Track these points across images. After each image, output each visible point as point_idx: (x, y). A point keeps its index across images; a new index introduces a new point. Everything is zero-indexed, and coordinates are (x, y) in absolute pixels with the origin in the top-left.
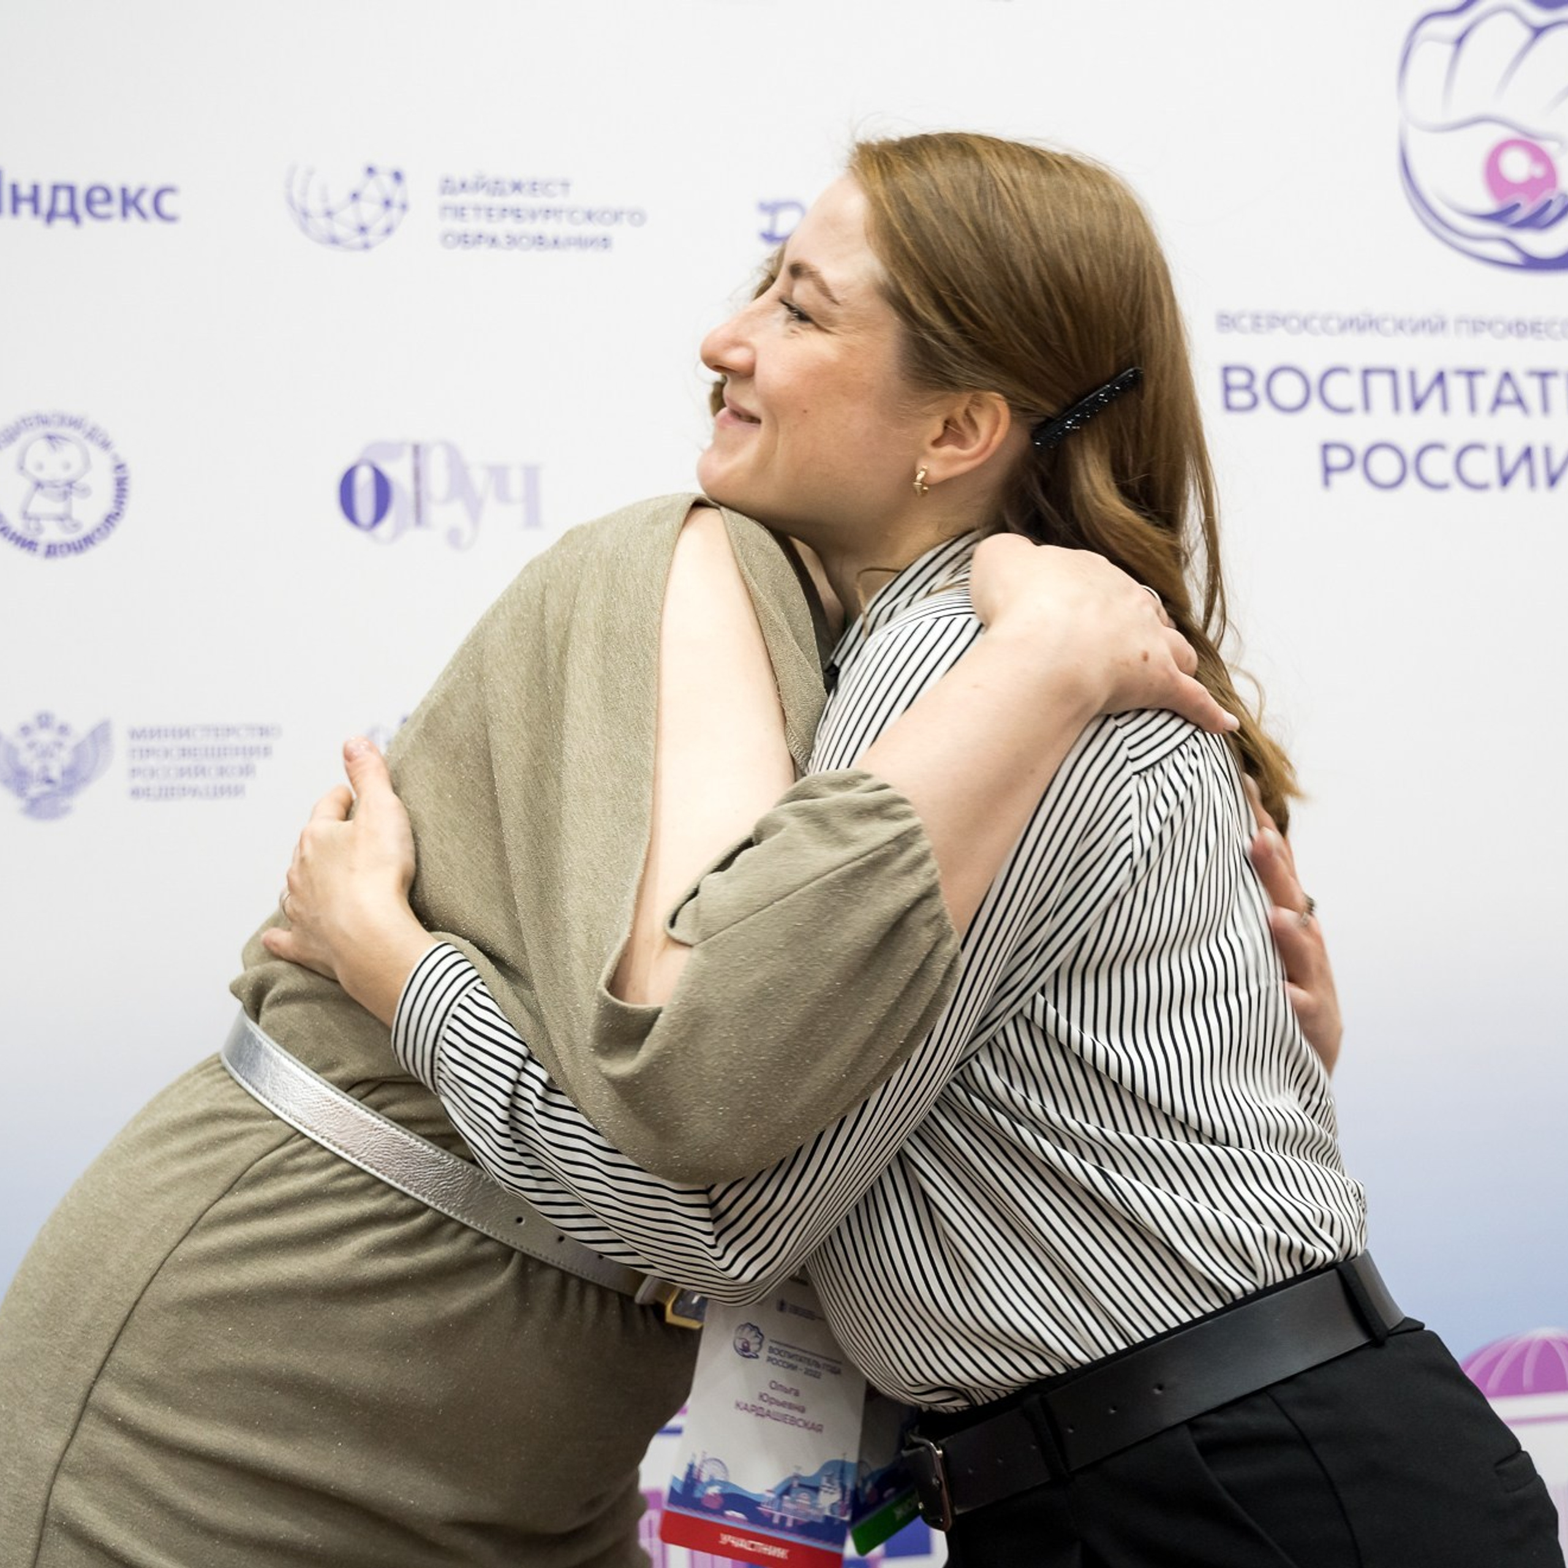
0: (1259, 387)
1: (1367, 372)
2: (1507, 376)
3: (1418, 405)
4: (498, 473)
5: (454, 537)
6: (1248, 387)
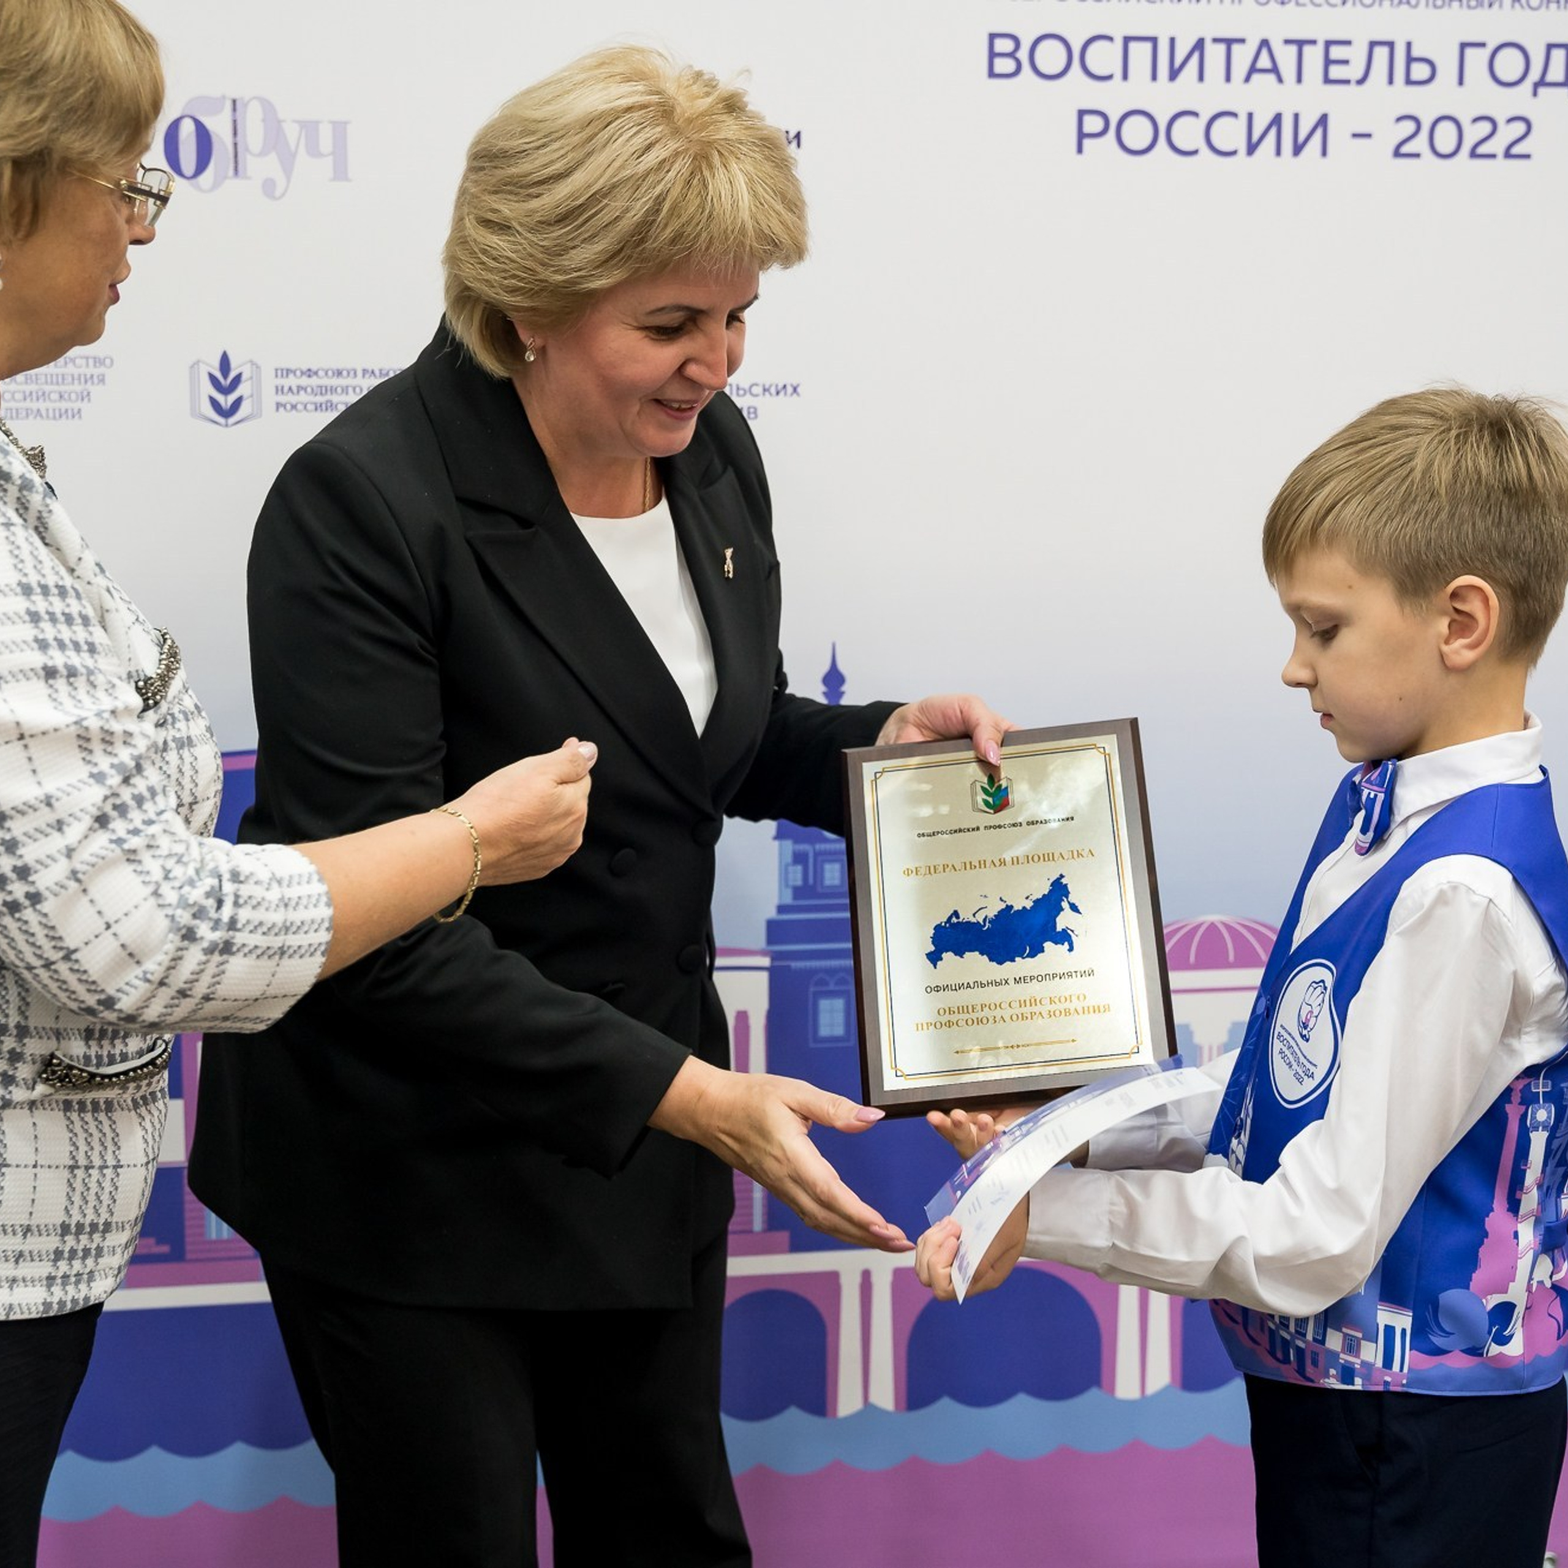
0: (1023, 55)
1: (1127, 40)
2: (1265, 43)
3: (1174, 74)
4: (310, 128)
5: (269, 187)
6: (1012, 55)
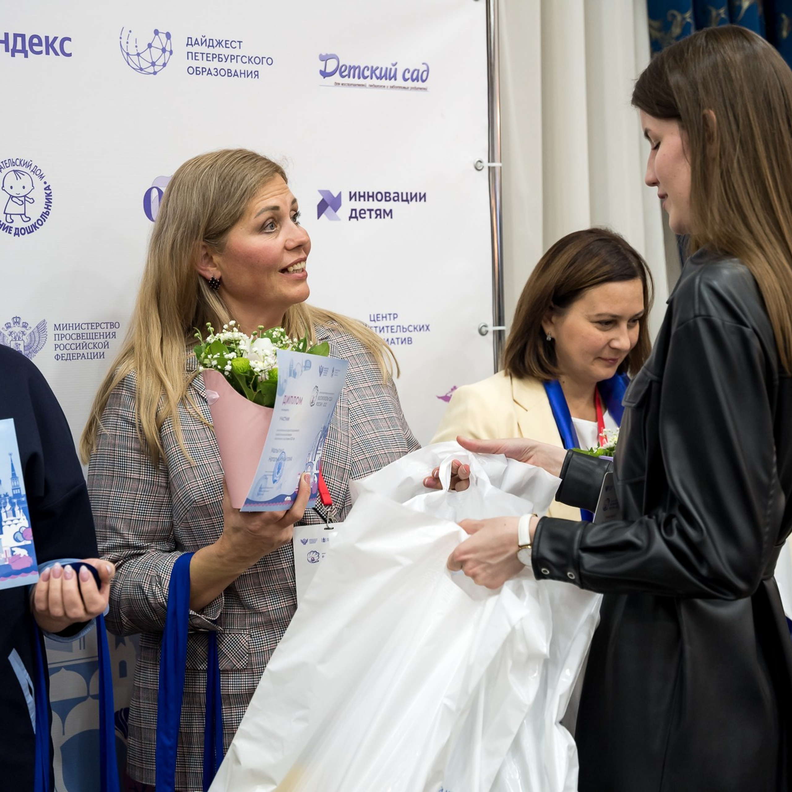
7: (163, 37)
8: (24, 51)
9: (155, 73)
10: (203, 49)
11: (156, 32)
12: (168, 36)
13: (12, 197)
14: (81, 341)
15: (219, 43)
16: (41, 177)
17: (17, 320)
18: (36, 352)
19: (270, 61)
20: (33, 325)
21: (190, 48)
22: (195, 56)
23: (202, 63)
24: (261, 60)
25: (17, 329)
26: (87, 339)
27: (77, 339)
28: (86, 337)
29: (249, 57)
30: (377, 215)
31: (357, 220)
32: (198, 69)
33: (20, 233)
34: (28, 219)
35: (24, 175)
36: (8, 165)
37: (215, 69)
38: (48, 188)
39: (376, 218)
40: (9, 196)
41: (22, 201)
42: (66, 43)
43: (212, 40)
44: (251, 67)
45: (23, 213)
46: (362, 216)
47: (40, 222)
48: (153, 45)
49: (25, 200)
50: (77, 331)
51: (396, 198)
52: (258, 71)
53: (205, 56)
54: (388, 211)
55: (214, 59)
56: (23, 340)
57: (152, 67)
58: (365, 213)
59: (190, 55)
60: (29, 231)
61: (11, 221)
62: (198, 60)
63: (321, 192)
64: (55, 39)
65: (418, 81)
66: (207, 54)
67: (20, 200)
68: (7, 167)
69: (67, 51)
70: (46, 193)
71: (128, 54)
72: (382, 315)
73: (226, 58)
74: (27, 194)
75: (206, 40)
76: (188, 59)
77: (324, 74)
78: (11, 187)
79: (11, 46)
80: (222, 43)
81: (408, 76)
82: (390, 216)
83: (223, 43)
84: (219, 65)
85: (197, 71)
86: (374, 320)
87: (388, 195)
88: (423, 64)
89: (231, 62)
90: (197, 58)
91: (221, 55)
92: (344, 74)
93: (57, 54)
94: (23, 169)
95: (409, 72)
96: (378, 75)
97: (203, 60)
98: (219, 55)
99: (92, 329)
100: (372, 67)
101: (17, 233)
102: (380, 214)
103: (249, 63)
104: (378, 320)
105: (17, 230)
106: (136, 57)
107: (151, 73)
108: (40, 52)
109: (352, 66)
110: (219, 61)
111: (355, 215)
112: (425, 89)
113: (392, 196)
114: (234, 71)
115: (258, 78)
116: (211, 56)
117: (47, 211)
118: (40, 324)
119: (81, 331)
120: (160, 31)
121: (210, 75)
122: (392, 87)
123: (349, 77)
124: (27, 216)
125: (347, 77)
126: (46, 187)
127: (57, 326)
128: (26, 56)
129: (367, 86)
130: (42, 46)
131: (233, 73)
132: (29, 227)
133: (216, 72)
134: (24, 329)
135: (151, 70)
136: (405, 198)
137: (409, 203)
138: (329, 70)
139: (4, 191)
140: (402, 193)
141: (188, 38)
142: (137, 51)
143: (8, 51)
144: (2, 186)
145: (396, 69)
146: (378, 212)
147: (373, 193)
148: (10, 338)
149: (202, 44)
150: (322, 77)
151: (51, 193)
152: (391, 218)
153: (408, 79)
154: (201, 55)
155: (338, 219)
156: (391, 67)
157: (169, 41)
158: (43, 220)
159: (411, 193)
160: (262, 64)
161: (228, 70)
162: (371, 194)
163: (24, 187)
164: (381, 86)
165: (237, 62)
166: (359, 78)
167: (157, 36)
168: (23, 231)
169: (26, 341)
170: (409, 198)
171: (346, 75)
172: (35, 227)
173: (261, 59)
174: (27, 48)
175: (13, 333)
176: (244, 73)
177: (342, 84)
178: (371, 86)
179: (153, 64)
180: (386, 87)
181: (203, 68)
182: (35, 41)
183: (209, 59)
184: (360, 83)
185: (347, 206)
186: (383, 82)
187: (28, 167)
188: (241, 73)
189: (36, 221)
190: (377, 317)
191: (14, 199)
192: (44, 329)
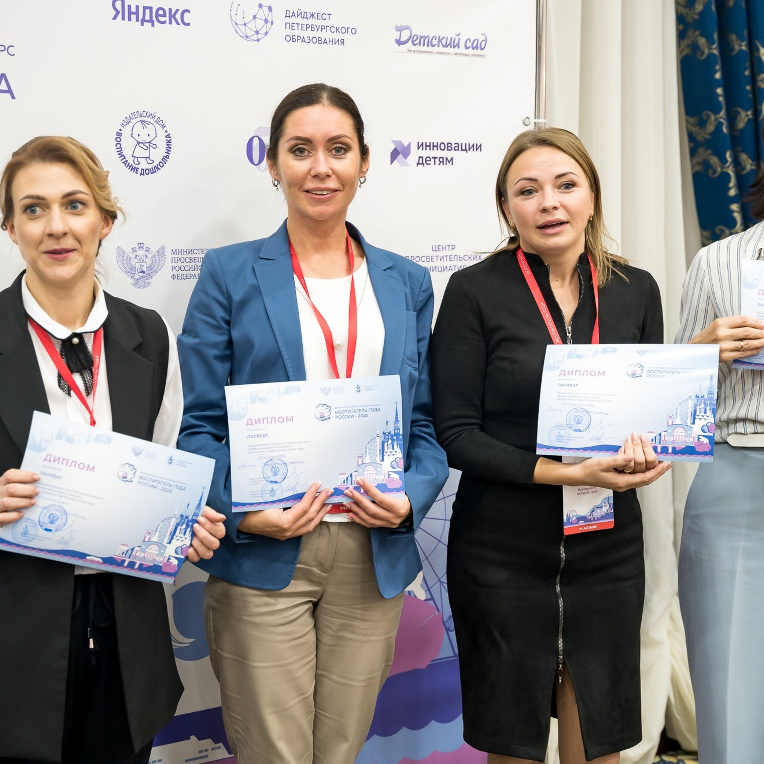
7: (266, 10)
8: (151, 21)
9: (258, 40)
10: (299, 20)
11: (260, 6)
12: (270, 9)
13: (139, 143)
14: (193, 264)
15: (312, 15)
16: (163, 126)
17: (141, 245)
18: (157, 272)
19: (354, 31)
20: (154, 250)
21: (288, 20)
22: (291, 26)
23: (297, 32)
24: (347, 31)
25: (141, 253)
26: (198, 262)
27: (190, 262)
28: (197, 260)
29: (337, 27)
30: (440, 162)
31: (424, 166)
32: (294, 37)
33: (145, 173)
34: (152, 162)
35: (149, 125)
36: (136, 116)
37: (308, 37)
38: (168, 136)
39: (439, 164)
40: (137, 142)
41: (147, 147)
42: (186, 14)
43: (307, 12)
44: (338, 36)
45: (148, 156)
46: (428, 162)
47: (161, 164)
48: (257, 17)
49: (150, 146)
50: (190, 255)
51: (456, 148)
52: (343, 40)
53: (300, 26)
54: (449, 160)
55: (307, 29)
56: (146, 262)
57: (256, 35)
58: (430, 160)
59: (288, 25)
60: (152, 172)
61: (138, 163)
62: (294, 29)
63: (394, 142)
64: (177, 10)
65: (477, 49)
66: (302, 24)
67: (145, 146)
68: (136, 118)
69: (186, 21)
70: (167, 140)
71: (236, 24)
72: (443, 246)
73: (318, 28)
74: (151, 141)
75: (301, 13)
76: (286, 28)
77: (399, 42)
78: (139, 135)
79: (141, 17)
80: (314, 16)
81: (469, 44)
82: (451, 162)
83: (316, 16)
84: (312, 34)
85: (293, 38)
86: (436, 251)
87: (449, 145)
88: (482, 34)
89: (322, 31)
90: (293, 28)
91: (314, 25)
92: (415, 43)
93: (178, 23)
94: (149, 119)
95: (470, 42)
96: (444, 44)
97: (298, 29)
98: (312, 25)
99: (202, 254)
100: (439, 37)
101: (142, 173)
102: (443, 161)
103: (336, 32)
104: (439, 251)
105: (143, 171)
106: (243, 26)
107: (255, 40)
108: (164, 22)
109: (422, 36)
110: (312, 30)
111: (422, 162)
112: (483, 56)
113: (453, 146)
114: (324, 39)
115: (344, 45)
116: (305, 26)
117: (167, 155)
118: (160, 249)
119: (193, 256)
120: (263, 5)
121: (304, 42)
122: (456, 54)
123: (420, 45)
124: (151, 159)
125: (418, 45)
126: (167, 135)
127: (174, 251)
128: (153, 25)
129: (435, 53)
130: (165, 16)
131: (323, 40)
132: (152, 168)
133: (309, 40)
134: (147, 253)
135: (255, 37)
136: (464, 148)
137: (467, 152)
138: (402, 40)
139: (133, 138)
140: (462, 144)
141: (287, 11)
142: (244, 21)
143: (139, 21)
144: (131, 134)
145: (459, 39)
146: (441, 160)
147: (437, 143)
148: (136, 260)
149: (298, 16)
150: (398, 45)
151: (171, 140)
152: (452, 164)
153: (470, 47)
154: (297, 25)
155: (408, 165)
156: (455, 37)
157: (270, 13)
158: (164, 163)
159: (469, 144)
160: (348, 33)
161: (319, 38)
162: (435, 144)
163: (149, 135)
164: (446, 53)
165: (326, 31)
166: (428, 46)
167: (261, 9)
168: (147, 172)
169: (148, 263)
170: (467, 148)
171: (418, 43)
172: (158, 168)
173: (347, 29)
174: (154, 18)
175: (138, 256)
176: (332, 41)
177: (414, 51)
178: (438, 53)
179: (257, 33)
180: (450, 54)
181: (298, 36)
182: (161, 12)
183: (303, 29)
184: (428, 51)
185: (415, 154)
186: (448, 49)
187: (152, 118)
188: (330, 41)
189: (158, 163)
190: (438, 248)
191: (141, 145)
192: (163, 254)
